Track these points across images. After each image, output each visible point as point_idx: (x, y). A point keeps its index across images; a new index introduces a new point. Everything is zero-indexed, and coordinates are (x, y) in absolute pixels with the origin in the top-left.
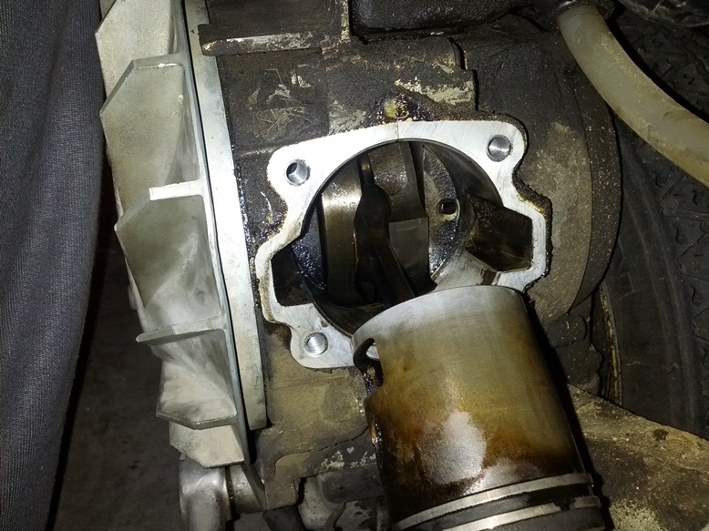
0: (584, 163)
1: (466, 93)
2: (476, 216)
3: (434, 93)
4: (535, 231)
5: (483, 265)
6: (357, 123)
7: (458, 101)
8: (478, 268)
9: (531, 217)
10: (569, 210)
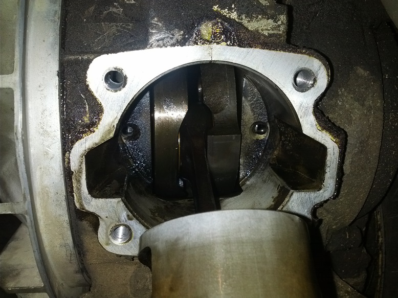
0: (379, 105)
1: (279, 26)
2: (281, 139)
3: (249, 21)
4: (328, 158)
5: (280, 181)
6: (174, 41)
7: (271, 32)
8: (276, 183)
9: (327, 145)
10: (360, 143)
